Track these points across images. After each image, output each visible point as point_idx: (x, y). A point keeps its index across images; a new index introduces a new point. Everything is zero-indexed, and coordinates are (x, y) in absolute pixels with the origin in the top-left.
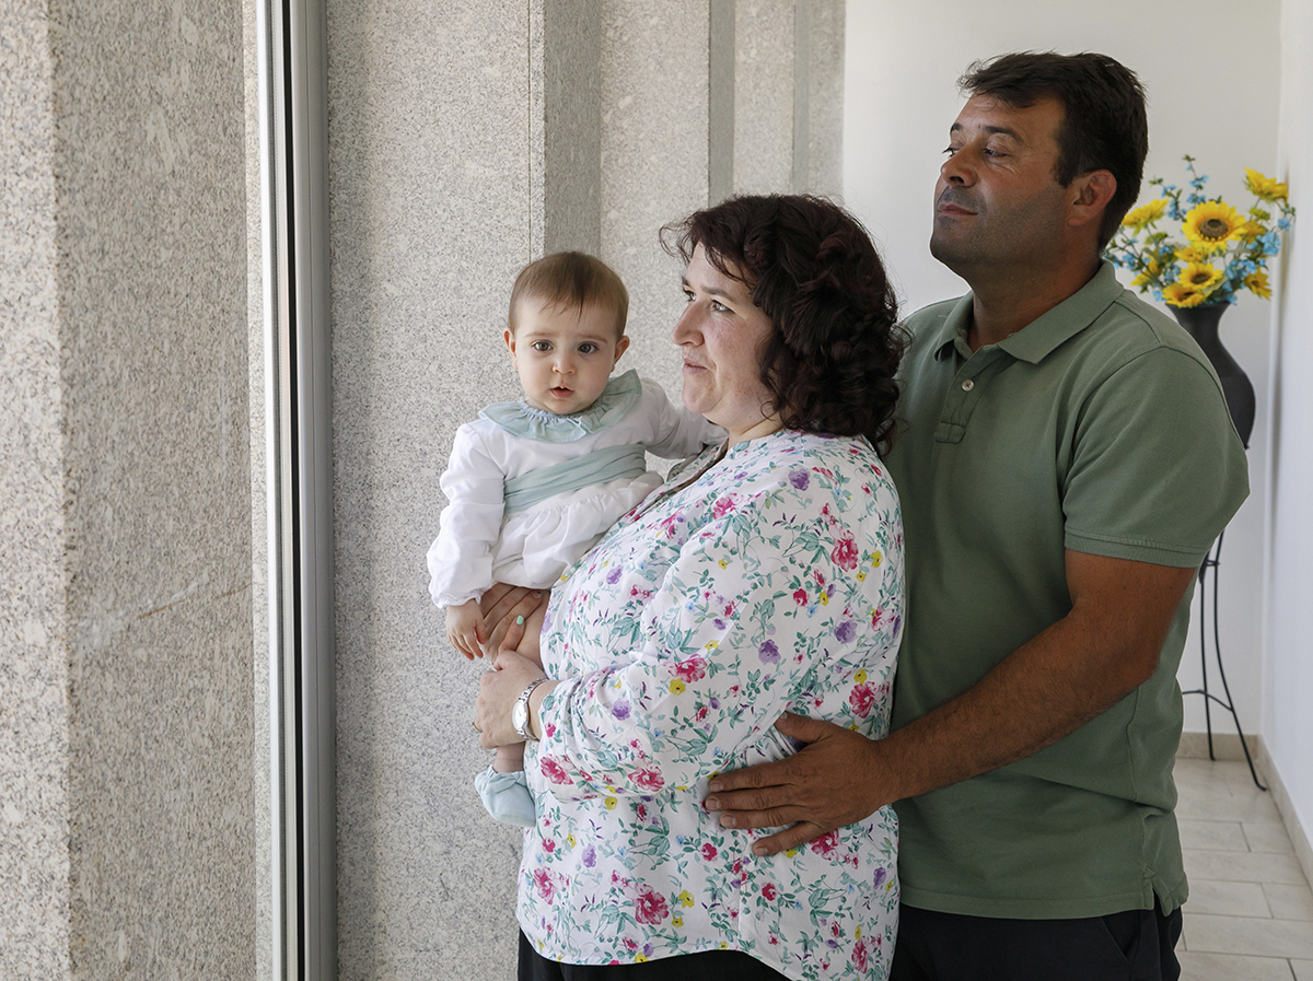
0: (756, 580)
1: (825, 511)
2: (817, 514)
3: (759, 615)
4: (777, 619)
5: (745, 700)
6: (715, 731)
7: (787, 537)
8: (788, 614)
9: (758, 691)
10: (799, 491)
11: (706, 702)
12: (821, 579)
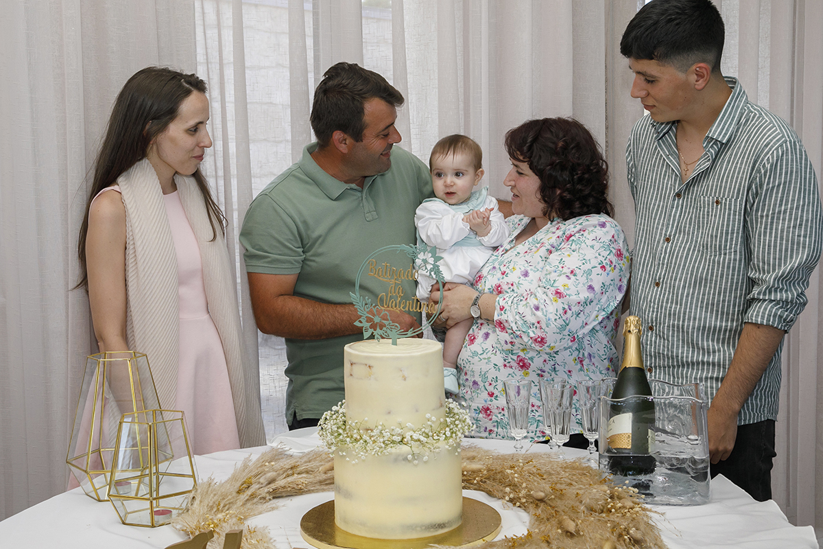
0: (584, 261)
1: (613, 237)
2: (610, 238)
3: (585, 275)
4: (593, 276)
5: (582, 308)
6: (569, 321)
7: (597, 245)
8: (598, 274)
9: (587, 305)
10: (603, 229)
11: (566, 307)
12: (611, 262)
